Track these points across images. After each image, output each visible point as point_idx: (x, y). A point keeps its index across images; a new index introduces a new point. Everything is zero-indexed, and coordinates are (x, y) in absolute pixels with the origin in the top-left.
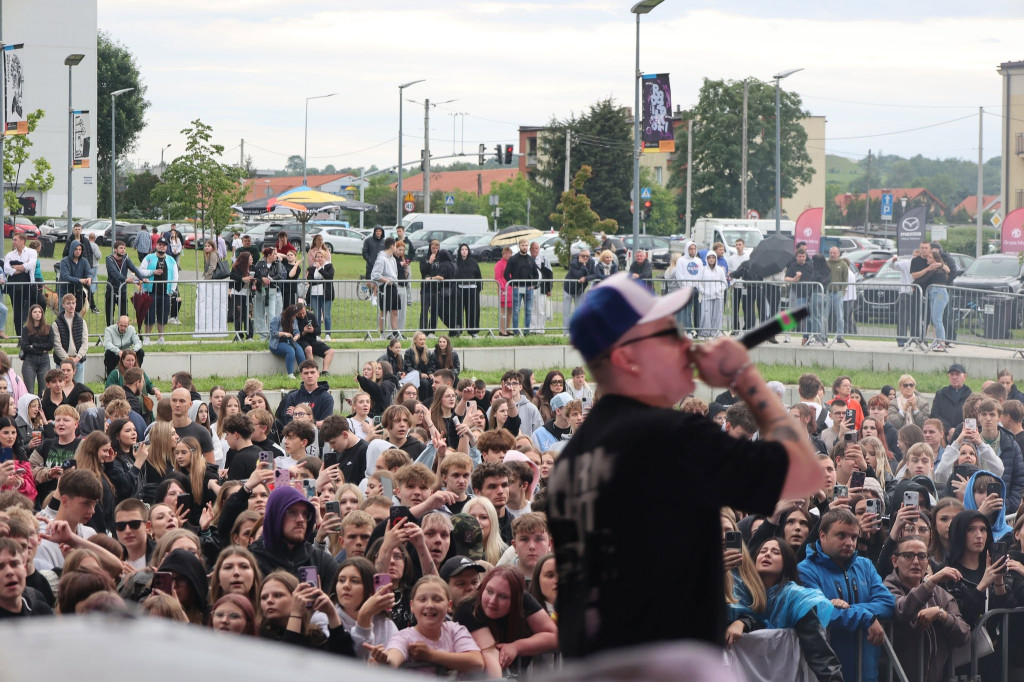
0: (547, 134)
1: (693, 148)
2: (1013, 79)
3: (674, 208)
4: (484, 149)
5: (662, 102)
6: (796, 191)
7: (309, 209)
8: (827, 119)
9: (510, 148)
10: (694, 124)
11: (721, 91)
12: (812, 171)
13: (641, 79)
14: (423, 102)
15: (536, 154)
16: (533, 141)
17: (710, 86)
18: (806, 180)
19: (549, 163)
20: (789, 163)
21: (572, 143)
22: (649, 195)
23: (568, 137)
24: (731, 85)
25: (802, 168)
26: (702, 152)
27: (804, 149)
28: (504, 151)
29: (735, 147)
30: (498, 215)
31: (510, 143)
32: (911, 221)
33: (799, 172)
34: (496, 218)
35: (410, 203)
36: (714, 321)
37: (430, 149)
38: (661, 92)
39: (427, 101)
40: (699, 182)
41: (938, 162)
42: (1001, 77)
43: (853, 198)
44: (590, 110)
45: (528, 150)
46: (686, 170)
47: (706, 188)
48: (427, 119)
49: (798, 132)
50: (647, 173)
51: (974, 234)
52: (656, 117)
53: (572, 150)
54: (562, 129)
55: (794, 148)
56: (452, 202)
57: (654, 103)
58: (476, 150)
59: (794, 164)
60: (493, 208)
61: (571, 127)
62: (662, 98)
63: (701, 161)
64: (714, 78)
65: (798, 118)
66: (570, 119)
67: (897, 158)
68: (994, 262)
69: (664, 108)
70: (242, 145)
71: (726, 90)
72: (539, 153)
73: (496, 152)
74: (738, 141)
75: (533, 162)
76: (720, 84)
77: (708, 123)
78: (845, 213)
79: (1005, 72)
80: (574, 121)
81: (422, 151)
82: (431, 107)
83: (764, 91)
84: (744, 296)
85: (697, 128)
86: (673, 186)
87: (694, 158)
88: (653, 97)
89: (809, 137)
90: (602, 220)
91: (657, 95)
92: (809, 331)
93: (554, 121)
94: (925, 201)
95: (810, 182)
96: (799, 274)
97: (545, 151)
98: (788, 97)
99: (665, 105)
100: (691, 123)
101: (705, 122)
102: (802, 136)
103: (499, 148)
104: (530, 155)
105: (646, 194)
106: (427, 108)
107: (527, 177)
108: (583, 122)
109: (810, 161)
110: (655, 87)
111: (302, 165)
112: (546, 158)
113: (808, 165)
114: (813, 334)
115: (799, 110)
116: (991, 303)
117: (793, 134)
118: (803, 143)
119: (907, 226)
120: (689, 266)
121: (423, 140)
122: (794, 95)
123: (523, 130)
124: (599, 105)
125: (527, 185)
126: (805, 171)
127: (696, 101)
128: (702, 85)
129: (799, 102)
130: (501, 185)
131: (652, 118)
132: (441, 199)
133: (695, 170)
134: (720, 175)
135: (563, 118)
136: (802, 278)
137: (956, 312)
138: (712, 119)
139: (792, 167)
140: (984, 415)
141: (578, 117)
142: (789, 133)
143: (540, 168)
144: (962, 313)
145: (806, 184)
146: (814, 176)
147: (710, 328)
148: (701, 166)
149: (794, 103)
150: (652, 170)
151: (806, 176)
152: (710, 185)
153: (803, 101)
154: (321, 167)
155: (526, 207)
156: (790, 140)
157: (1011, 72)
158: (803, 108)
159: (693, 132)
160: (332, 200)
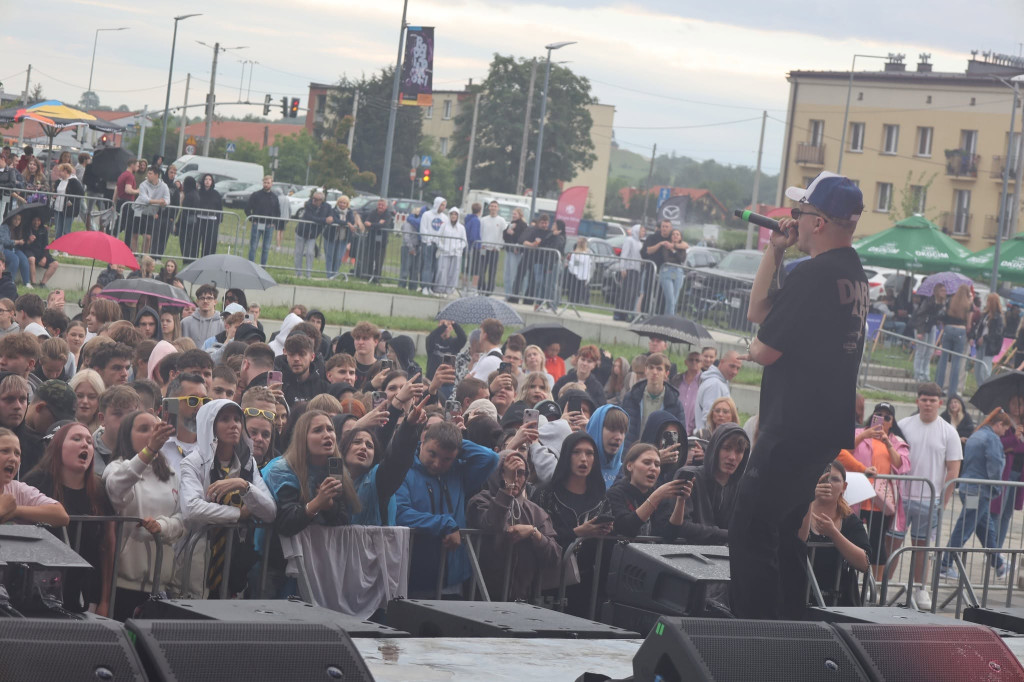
0: (336, 93)
1: (479, 120)
2: (801, 87)
3: (451, 180)
4: (270, 99)
5: (424, 56)
6: (575, 175)
7: (57, 123)
8: (616, 109)
9: (296, 102)
10: (482, 98)
11: (510, 67)
12: (594, 157)
13: (406, 30)
14: (213, 45)
15: (323, 112)
16: (322, 99)
17: (499, 61)
18: (587, 166)
19: (335, 121)
20: (573, 147)
21: (359, 104)
22: (429, 164)
23: (357, 97)
24: (522, 63)
25: (584, 153)
26: (486, 127)
27: (588, 135)
28: (289, 103)
29: (518, 125)
30: (276, 166)
31: (296, 97)
32: (671, 209)
33: (581, 157)
34: (273, 169)
35: (191, 147)
36: (450, 278)
37: (215, 93)
38: (425, 45)
39: (217, 45)
40: (481, 155)
41: (729, 169)
42: (789, 84)
43: (638, 192)
44: (381, 73)
45: (316, 107)
46: (468, 142)
47: (487, 163)
48: (215, 63)
49: (584, 116)
50: (431, 142)
51: (746, 237)
52: (417, 70)
53: (359, 111)
54: (352, 90)
55: (578, 133)
56: (233, 150)
57: (416, 56)
58: (262, 100)
59: (577, 149)
60: (272, 159)
61: (361, 87)
62: (425, 51)
63: (484, 135)
64: (505, 54)
65: (586, 104)
66: (360, 79)
67: (690, 161)
68: (747, 258)
69: (426, 62)
70: (29, 71)
71: (516, 67)
72: (327, 111)
73: (282, 104)
74: (521, 119)
75: (320, 119)
76: (510, 60)
77: (495, 99)
78: (627, 206)
79: (793, 80)
80: (364, 82)
81: (208, 96)
82: (220, 51)
83: (554, 71)
84: (483, 256)
85: (484, 102)
86: (454, 156)
87: (479, 130)
88: (416, 49)
89: (595, 123)
90: (360, 171)
91: (420, 48)
92: (542, 297)
93: (344, 79)
94: (708, 202)
95: (591, 168)
96: (538, 240)
97: (332, 110)
98: (578, 82)
99: (427, 59)
100: (478, 96)
101: (492, 97)
102: (588, 122)
103: (285, 101)
104: (318, 112)
105: (426, 162)
106: (216, 52)
107: (312, 134)
108: (374, 84)
109: (593, 148)
110: (419, 40)
111: (96, 101)
112: (332, 117)
113: (591, 151)
114: (545, 301)
115: (587, 96)
116: (738, 296)
117: (579, 118)
118: (588, 128)
119: (667, 214)
120: (434, 221)
121: (209, 85)
122: (584, 79)
123: (314, 87)
124: (390, 69)
125: (311, 142)
126: (587, 157)
127: (486, 75)
128: (493, 60)
129: (589, 87)
130: (284, 138)
131: (413, 70)
132: (223, 146)
133: (478, 141)
134: (503, 150)
135: (354, 77)
136: (541, 245)
137: (703, 302)
138: (499, 94)
139: (574, 151)
140: (652, 368)
141: (368, 78)
142: (574, 117)
143: (326, 126)
144: (709, 304)
145: (587, 170)
146: (595, 163)
147: (445, 284)
148: (483, 140)
149: (583, 87)
150: (437, 139)
151: (588, 162)
152: (491, 160)
153: (592, 87)
154: (115, 106)
155: (306, 162)
156: (575, 125)
157: (799, 80)
158: (592, 94)
159: (480, 105)
160: (82, 118)
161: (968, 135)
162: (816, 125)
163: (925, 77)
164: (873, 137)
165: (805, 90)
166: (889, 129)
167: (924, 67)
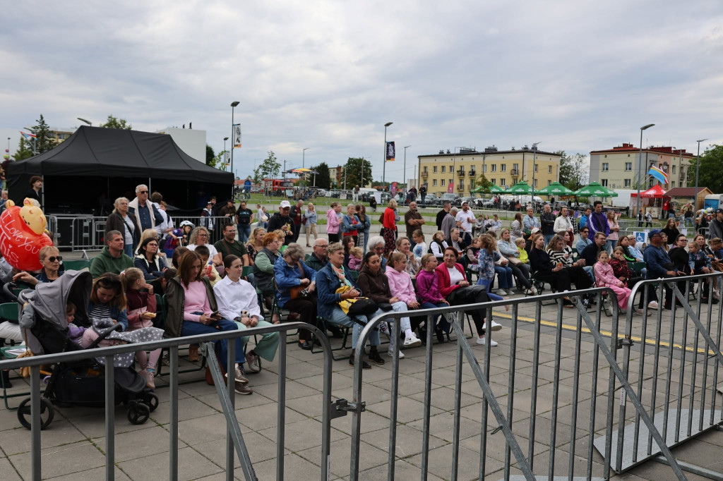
5: (392, 149)
57: (390, 149)
91: (391, 147)
110: (390, 145)
131: (389, 153)
157: (420, 158)
159: (346, 169)
161: (461, 167)
162: (425, 168)
163: (449, 155)
164: (439, 169)
165: (422, 160)
166: (443, 167)
167: (448, 152)
